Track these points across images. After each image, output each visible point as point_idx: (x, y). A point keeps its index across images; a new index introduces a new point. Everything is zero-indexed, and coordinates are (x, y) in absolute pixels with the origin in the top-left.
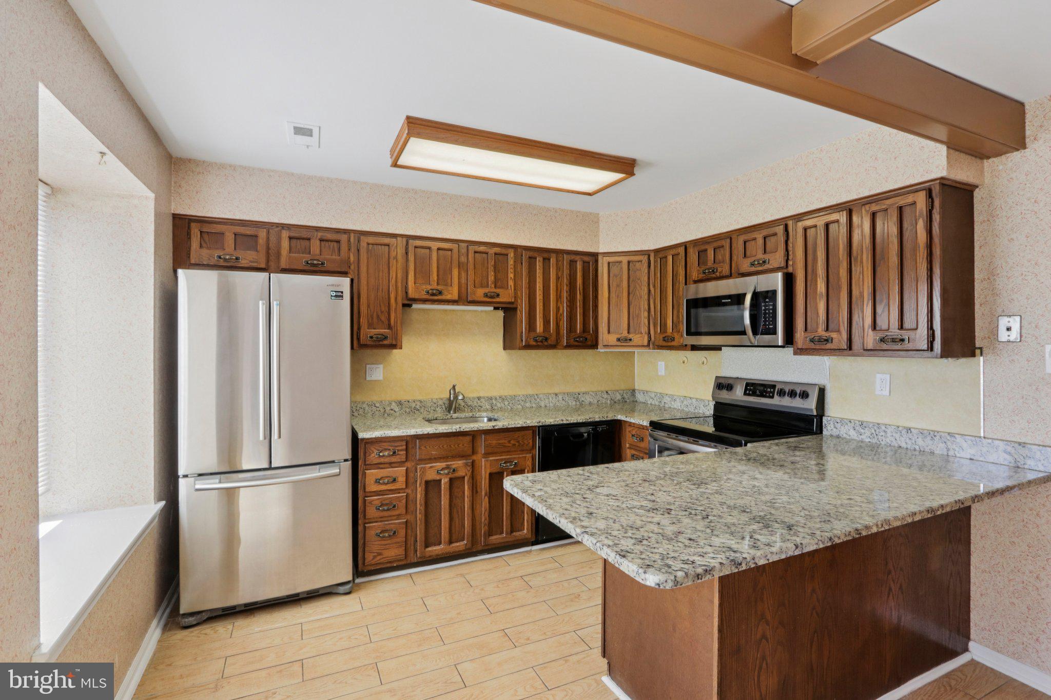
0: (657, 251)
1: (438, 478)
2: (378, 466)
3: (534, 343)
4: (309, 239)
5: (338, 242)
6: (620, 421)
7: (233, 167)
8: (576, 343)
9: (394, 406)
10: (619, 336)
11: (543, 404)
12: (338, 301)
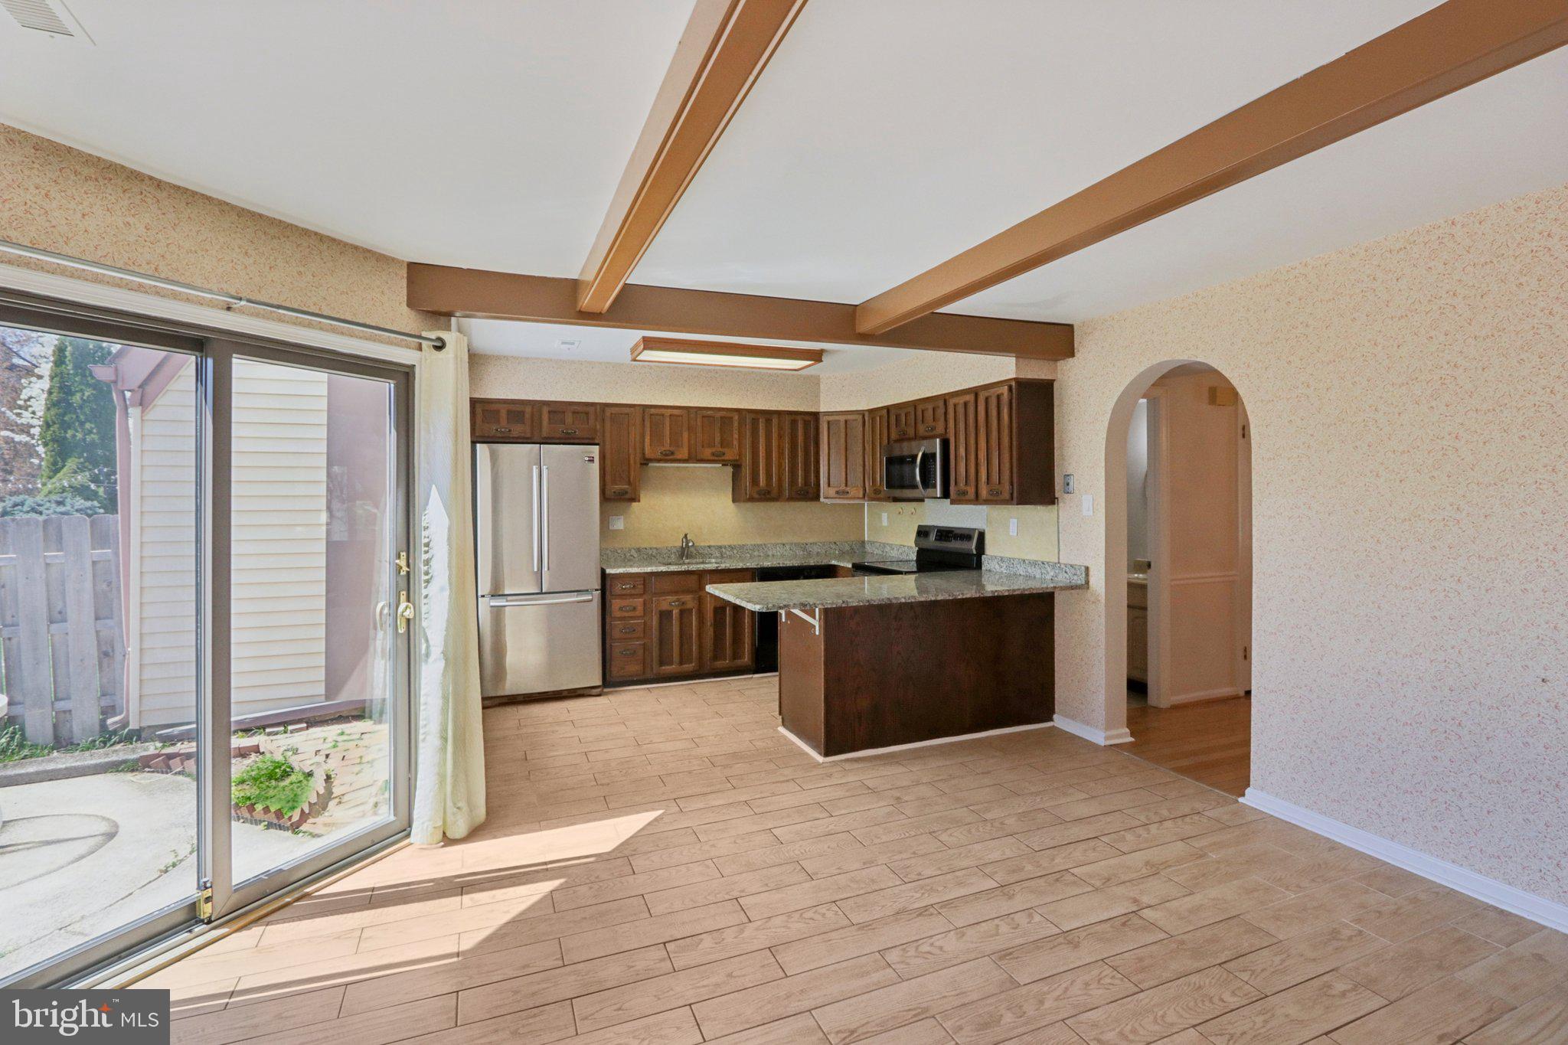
0: (871, 411)
1: (670, 609)
2: (621, 596)
3: (759, 496)
4: (564, 412)
5: (587, 413)
6: (834, 566)
7: (506, 358)
8: (798, 496)
9: (633, 552)
10: (837, 489)
11: (770, 553)
12: (591, 464)
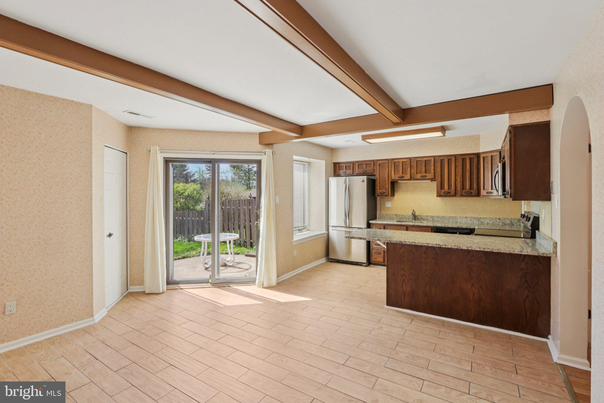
3: (443, 195)
4: (363, 164)
5: (371, 164)
8: (466, 194)
10: (487, 191)
12: (363, 183)
